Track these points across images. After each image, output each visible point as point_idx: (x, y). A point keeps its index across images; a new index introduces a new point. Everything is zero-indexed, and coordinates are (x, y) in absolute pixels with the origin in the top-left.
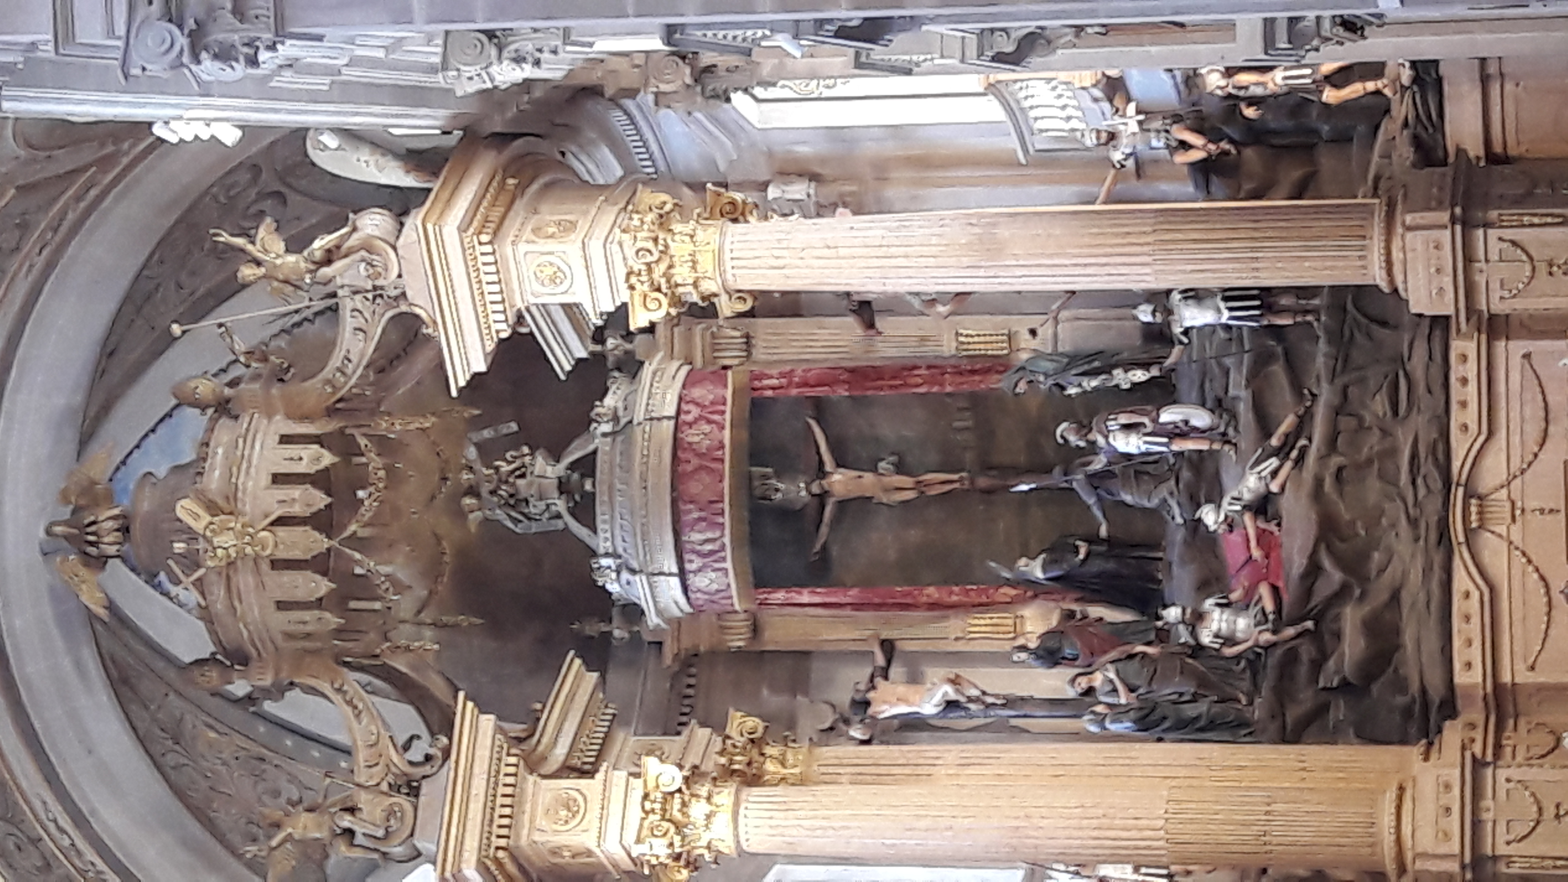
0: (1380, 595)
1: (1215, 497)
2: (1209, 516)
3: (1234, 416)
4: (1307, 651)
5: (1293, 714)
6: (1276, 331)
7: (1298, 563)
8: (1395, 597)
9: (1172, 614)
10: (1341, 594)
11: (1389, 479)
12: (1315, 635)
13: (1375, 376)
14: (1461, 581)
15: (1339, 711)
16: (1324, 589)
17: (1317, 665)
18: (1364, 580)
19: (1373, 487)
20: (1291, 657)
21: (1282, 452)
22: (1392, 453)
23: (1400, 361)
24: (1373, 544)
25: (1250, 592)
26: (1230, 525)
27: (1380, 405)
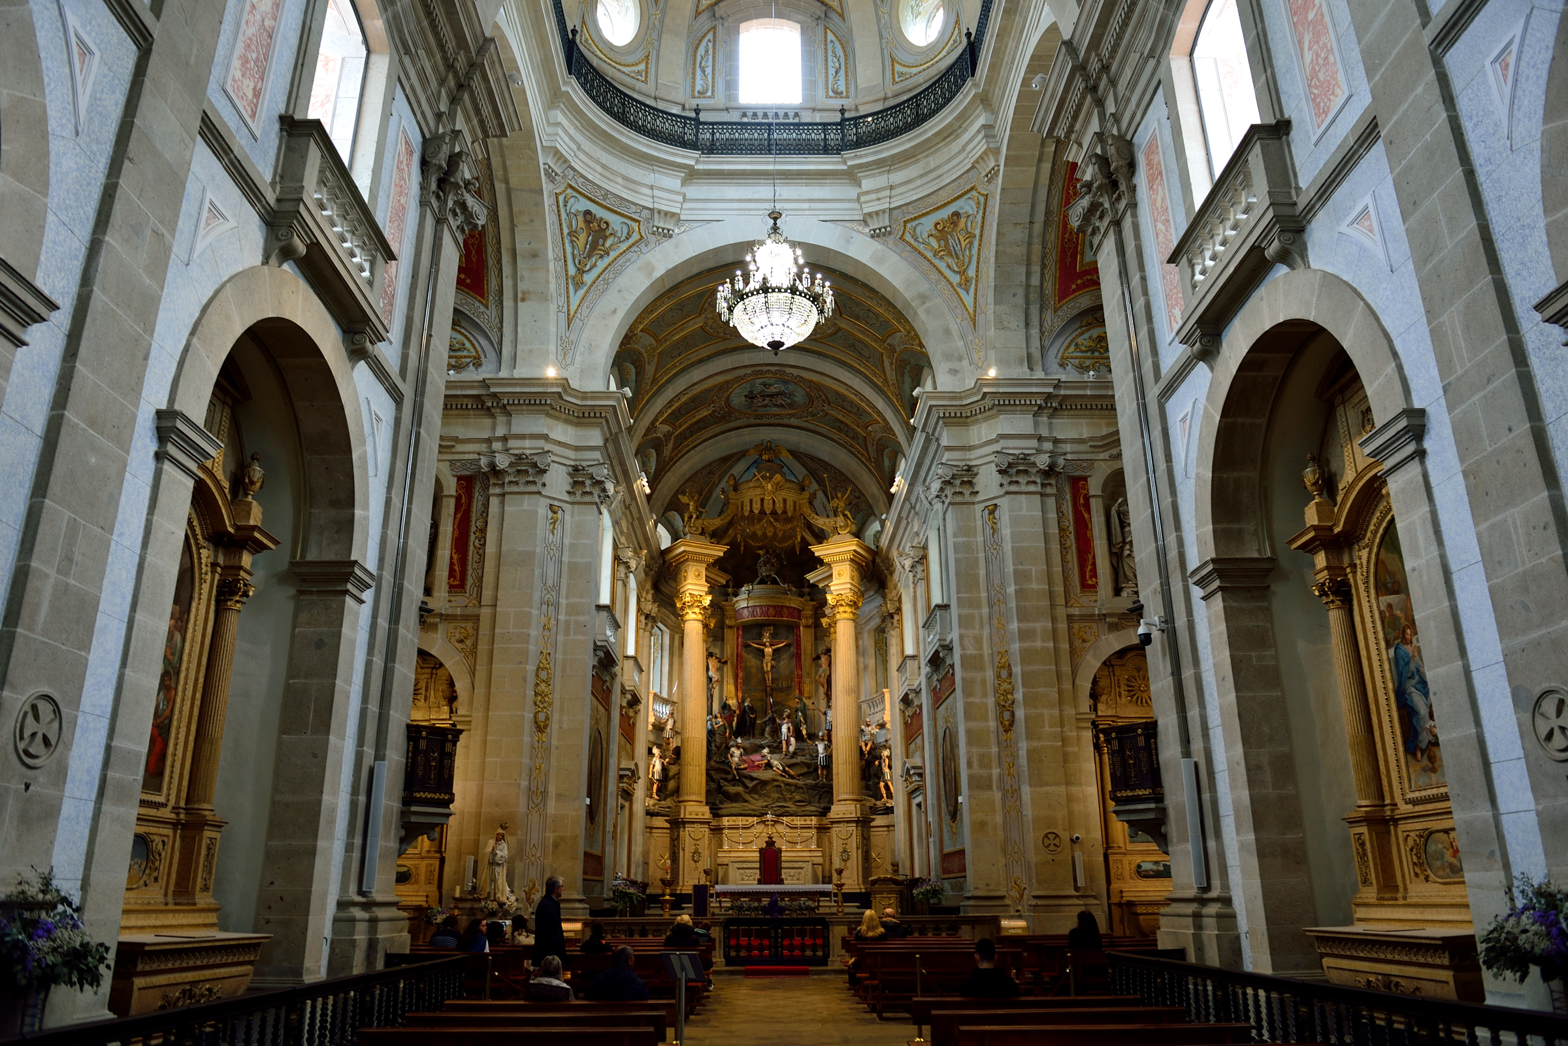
0: (747, 797)
1: (771, 752)
2: (766, 751)
3: (792, 757)
4: (730, 777)
5: (712, 773)
6: (816, 769)
7: (755, 775)
8: (746, 801)
9: (739, 740)
10: (746, 787)
11: (778, 800)
12: (734, 779)
13: (806, 796)
14: (751, 819)
15: (713, 785)
16: (747, 782)
17: (726, 780)
18: (749, 793)
19: (777, 795)
20: (728, 773)
21: (784, 770)
22: (785, 801)
23: (810, 803)
24: (760, 795)
25: (745, 761)
26: (764, 756)
27: (798, 797)
